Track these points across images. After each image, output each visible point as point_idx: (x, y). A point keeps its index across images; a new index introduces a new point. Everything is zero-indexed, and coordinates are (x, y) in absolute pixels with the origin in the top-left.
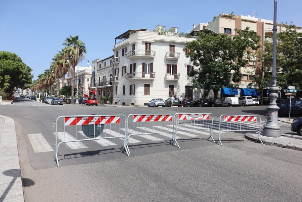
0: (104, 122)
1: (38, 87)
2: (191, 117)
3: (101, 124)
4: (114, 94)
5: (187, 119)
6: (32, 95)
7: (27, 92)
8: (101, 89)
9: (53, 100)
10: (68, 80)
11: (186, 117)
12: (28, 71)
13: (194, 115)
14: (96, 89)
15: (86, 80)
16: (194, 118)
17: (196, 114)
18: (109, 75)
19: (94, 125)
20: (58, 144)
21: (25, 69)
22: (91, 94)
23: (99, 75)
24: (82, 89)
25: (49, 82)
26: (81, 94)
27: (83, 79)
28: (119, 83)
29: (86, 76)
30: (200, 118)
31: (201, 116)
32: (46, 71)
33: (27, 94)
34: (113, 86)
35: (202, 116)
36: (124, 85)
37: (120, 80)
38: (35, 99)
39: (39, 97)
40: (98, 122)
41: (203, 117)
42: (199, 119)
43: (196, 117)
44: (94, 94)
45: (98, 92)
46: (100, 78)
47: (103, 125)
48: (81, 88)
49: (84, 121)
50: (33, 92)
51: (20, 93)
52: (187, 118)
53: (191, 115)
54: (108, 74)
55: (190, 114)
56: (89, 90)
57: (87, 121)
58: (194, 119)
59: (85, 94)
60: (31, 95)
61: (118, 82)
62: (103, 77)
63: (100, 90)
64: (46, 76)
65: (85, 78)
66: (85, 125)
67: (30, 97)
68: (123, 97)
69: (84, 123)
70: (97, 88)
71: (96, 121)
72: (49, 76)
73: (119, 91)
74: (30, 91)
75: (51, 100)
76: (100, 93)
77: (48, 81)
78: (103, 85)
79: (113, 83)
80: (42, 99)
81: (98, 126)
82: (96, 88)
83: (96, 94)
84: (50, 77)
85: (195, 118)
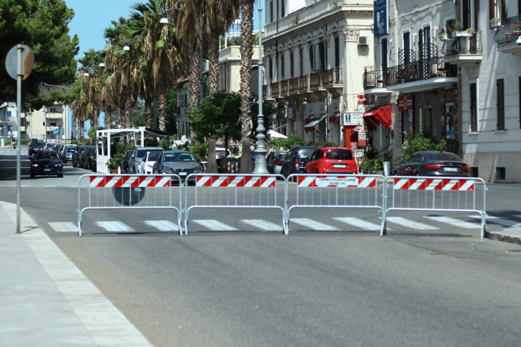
0: (144, 184)
1: (108, 91)
2: (328, 181)
3: (141, 188)
4: (464, 126)
5: (318, 186)
6: (82, 138)
7: (52, 122)
8: (413, 95)
9: (159, 161)
10: (267, 44)
11: (314, 181)
12: (51, 23)
13: (335, 178)
14: (394, 101)
15: (351, 48)
16: (336, 183)
17: (339, 177)
18: (441, 20)
19: (128, 188)
20: (81, 210)
21: (38, 14)
22: (375, 128)
23: (404, 22)
24: (334, 98)
25: (155, 67)
26: (329, 126)
27: (337, 41)
28: (482, 67)
29: (351, 22)
30: (351, 183)
31: (354, 180)
32: (142, 8)
33: (50, 134)
34: (460, 80)
35: (357, 180)
36: (500, 77)
37: (485, 51)
38: (90, 160)
39: (106, 154)
40: (136, 184)
41: (360, 182)
42: (349, 186)
43: (340, 182)
44: (387, 126)
45: (403, 112)
46: (407, 36)
47: (143, 188)
48: (330, 95)
49: (116, 181)
50: (82, 124)
51: (9, 128)
52: (316, 184)
53: (327, 178)
54: (438, 15)
55: (325, 177)
56: (365, 103)
57: (119, 183)
58: (335, 186)
59: (346, 127)
60: (73, 138)
61: (478, 63)
62: (420, 31)
63: (410, 102)
64: (139, 38)
65: (345, 36)
66: (117, 187)
67: (69, 150)
68: (498, 138)
69: (116, 184)
70: (398, 93)
71: (133, 183)
72: (156, 37)
73: (485, 109)
74: (66, 114)
75: (152, 163)
76: (411, 119)
77: (150, 63)
78: (421, 78)
79: (460, 69)
80: (119, 163)
81: (136, 189)
82: (394, 92)
83: (392, 127)
84: (160, 44)
85: (338, 183)
